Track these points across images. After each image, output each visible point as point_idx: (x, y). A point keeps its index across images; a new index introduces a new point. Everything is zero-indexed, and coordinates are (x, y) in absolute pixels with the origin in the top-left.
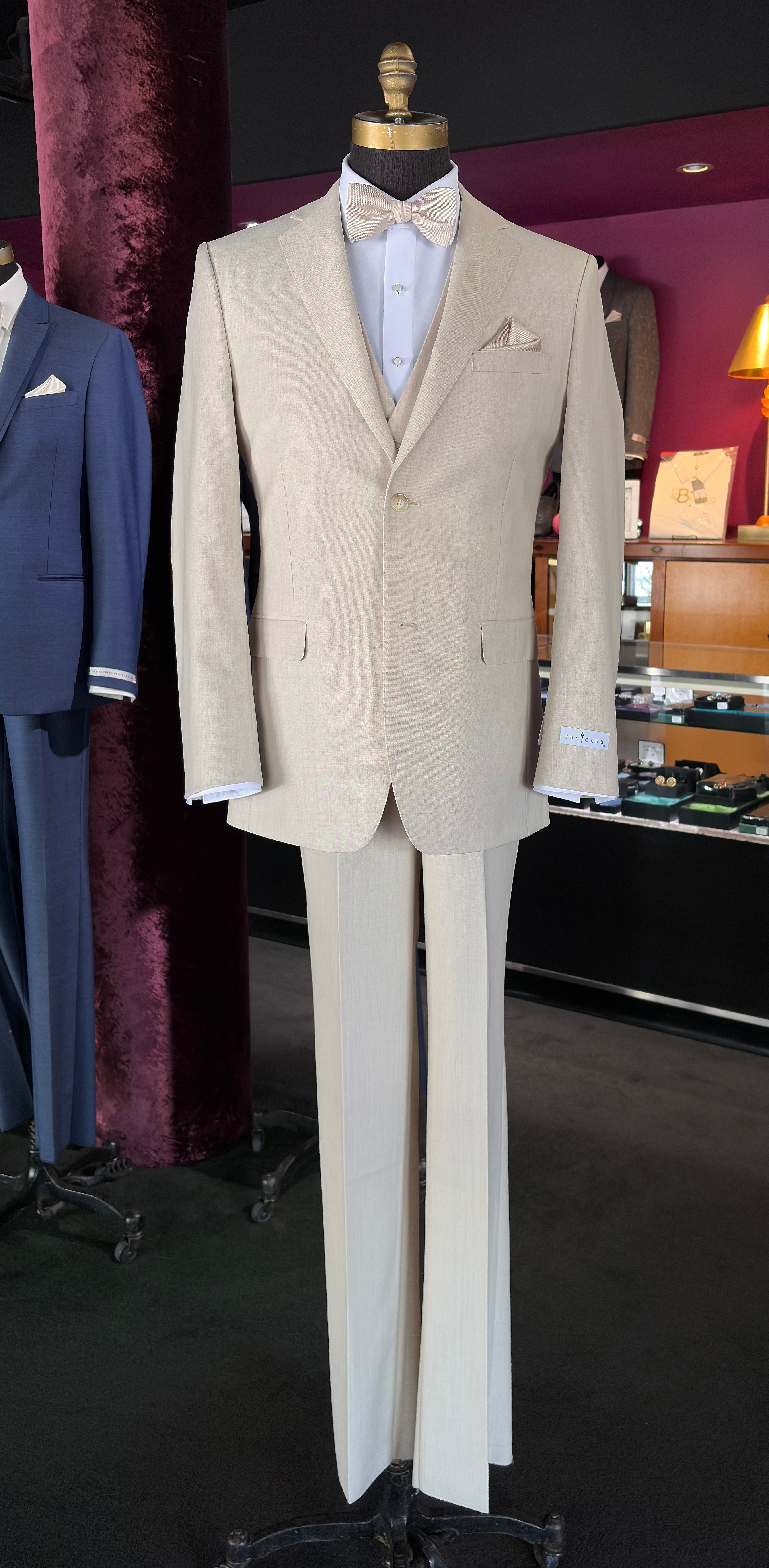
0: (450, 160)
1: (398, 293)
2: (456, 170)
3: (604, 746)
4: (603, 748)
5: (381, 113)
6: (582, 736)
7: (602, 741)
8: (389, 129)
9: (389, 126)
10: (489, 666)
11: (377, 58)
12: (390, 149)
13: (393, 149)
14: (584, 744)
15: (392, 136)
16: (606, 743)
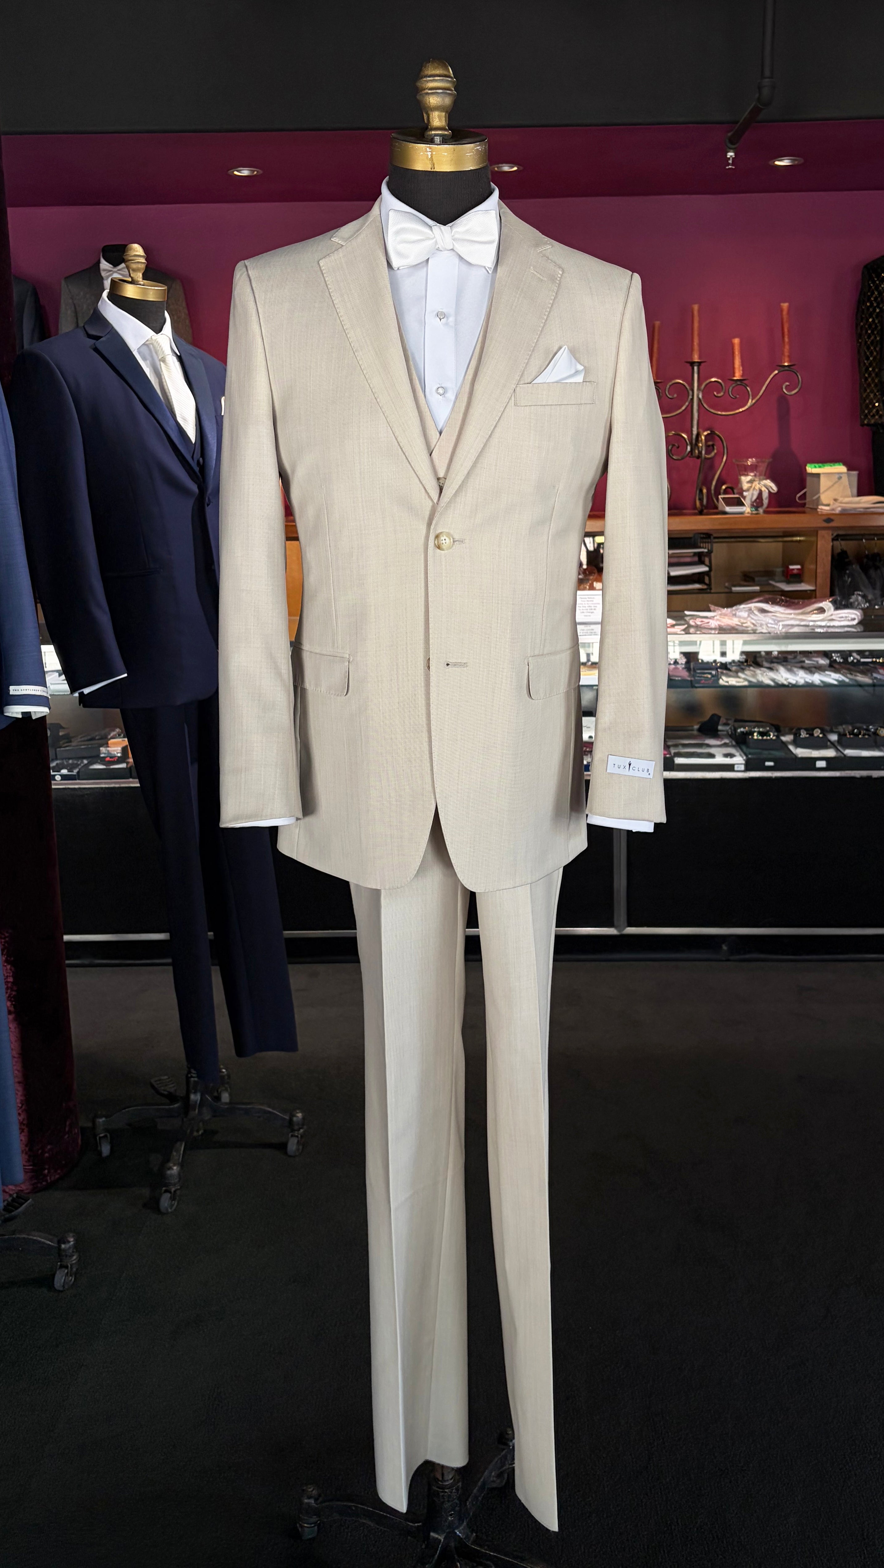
0: (491, 183)
1: (441, 320)
2: (496, 193)
3: (649, 774)
4: (649, 777)
5: (422, 134)
6: (630, 765)
7: (648, 770)
8: (428, 149)
9: (428, 147)
10: (536, 701)
11: (418, 75)
12: (430, 170)
13: (432, 170)
14: (631, 773)
15: (432, 157)
16: (651, 771)
